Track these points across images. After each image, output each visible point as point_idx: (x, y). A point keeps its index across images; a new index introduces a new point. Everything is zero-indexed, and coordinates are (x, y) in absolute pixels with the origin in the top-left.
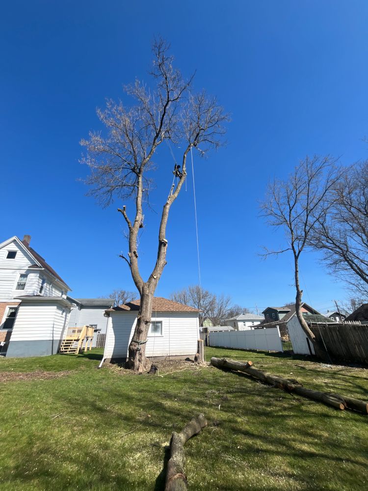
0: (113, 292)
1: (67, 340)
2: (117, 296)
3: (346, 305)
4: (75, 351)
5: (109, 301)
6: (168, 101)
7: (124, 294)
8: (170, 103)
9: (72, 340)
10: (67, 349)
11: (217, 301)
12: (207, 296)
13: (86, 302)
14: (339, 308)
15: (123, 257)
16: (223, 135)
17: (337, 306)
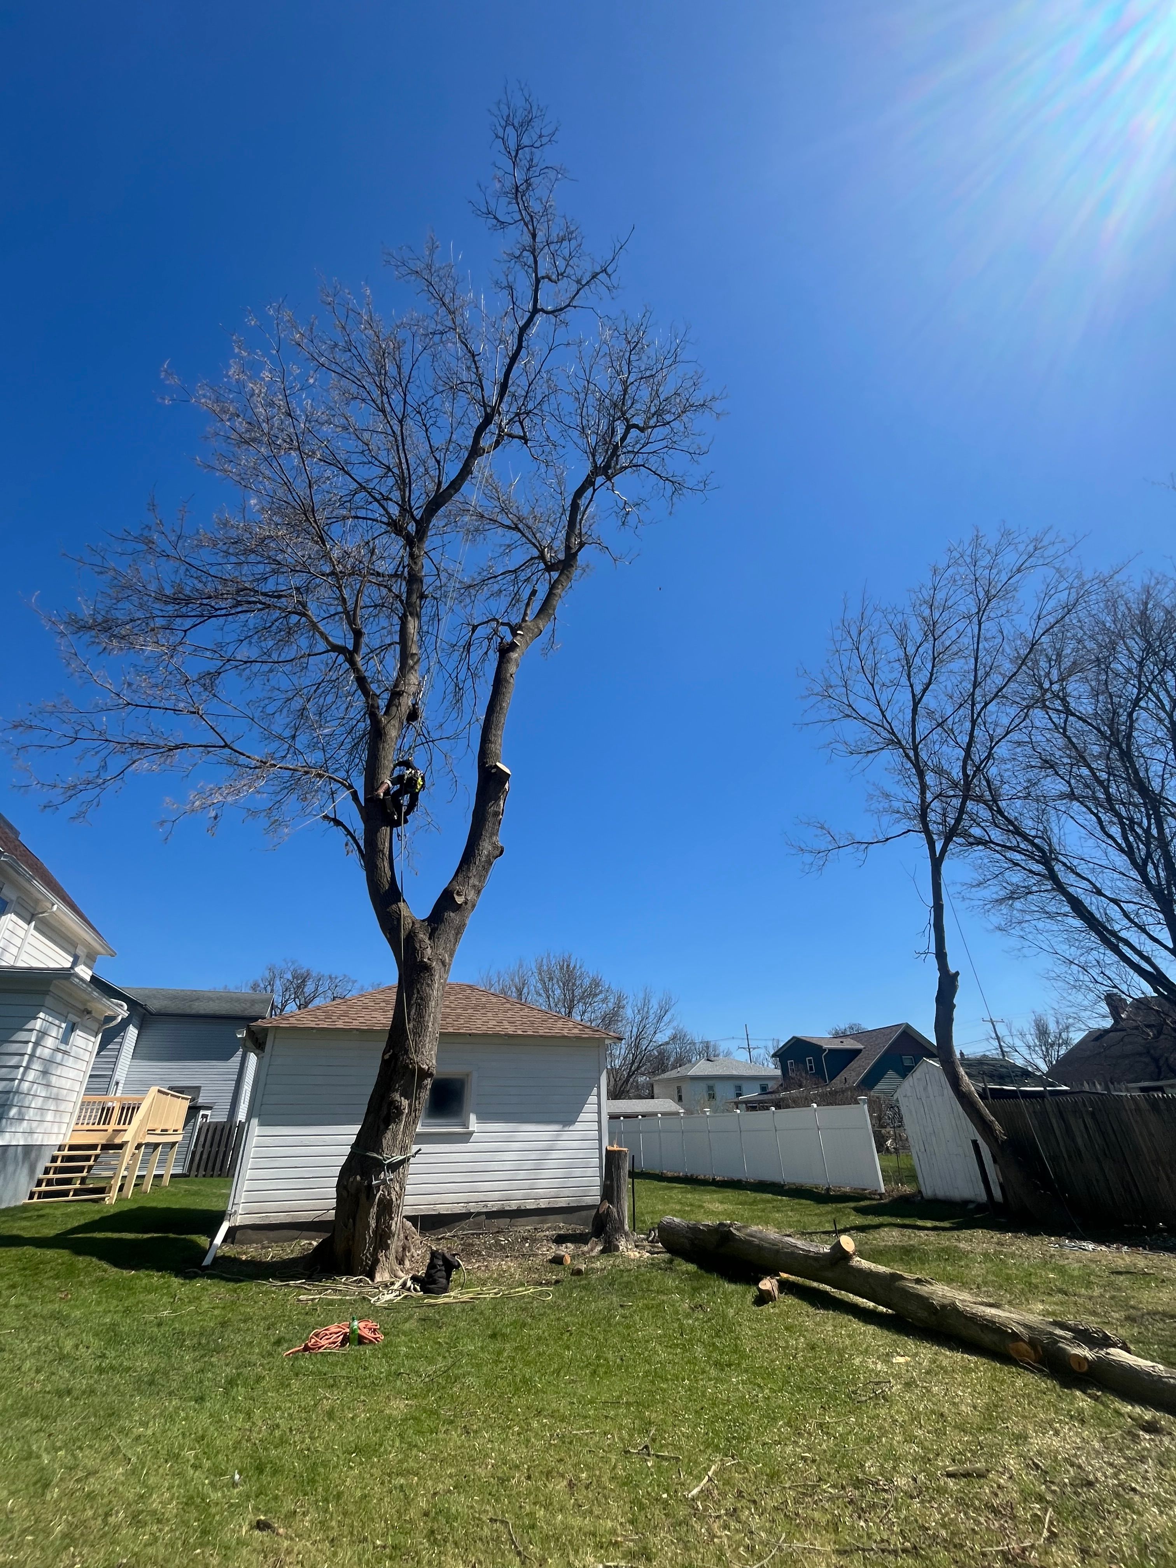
0: (267, 974)
1: (72, 1148)
2: (278, 985)
3: (1022, 1035)
4: (102, 1190)
5: (253, 1002)
6: (535, 311)
7: (304, 981)
8: (539, 319)
9: (93, 1147)
10: (68, 1181)
11: (629, 1012)
12: (596, 995)
13: (166, 1003)
14: (1002, 1044)
15: (338, 823)
16: (695, 457)
17: (998, 1038)
